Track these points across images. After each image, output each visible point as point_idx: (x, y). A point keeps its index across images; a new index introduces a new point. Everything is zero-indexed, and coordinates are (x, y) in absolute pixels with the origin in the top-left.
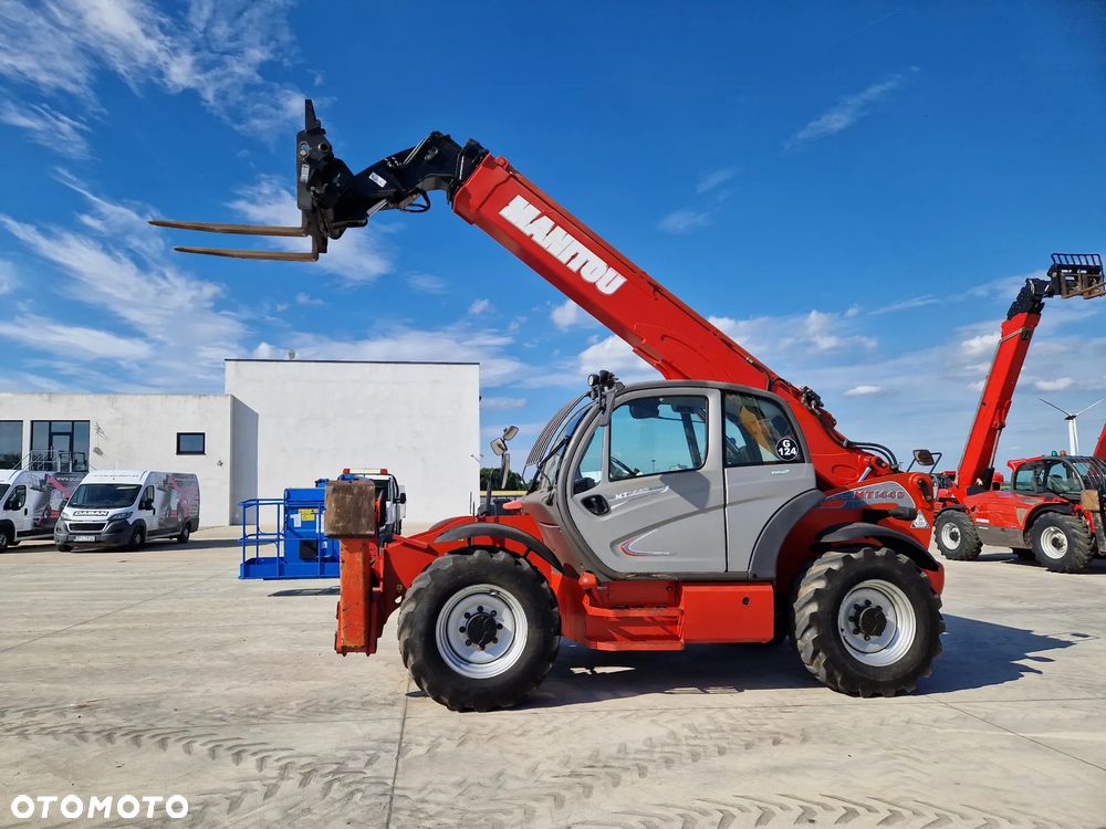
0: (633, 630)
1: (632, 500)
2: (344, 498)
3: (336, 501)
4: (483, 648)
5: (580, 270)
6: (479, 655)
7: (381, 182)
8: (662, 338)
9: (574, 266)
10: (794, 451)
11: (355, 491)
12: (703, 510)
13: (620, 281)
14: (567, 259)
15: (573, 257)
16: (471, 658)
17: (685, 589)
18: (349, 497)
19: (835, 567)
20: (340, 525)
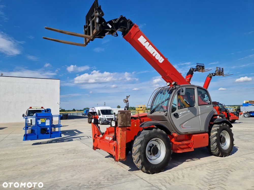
0: (182, 147)
1: (183, 114)
2: (123, 115)
3: (121, 116)
4: (154, 155)
5: (155, 56)
6: (153, 157)
7: (110, 27)
8: (172, 74)
9: (154, 55)
10: (209, 102)
11: (126, 113)
12: (196, 116)
13: (163, 60)
14: (153, 53)
15: (154, 53)
16: (152, 159)
17: (194, 135)
18: (124, 115)
19: (218, 128)
20: (122, 123)
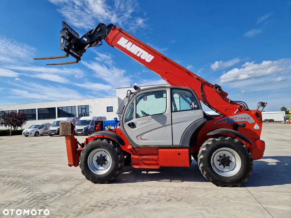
3: (62, 126)
4: (102, 166)
5: (140, 56)
6: (101, 168)
7: (86, 40)
8: (166, 73)
9: (138, 55)
10: (196, 106)
15: (138, 52)
16: (99, 169)
17: (160, 150)
18: (65, 125)
19: (210, 143)
20: (63, 133)
